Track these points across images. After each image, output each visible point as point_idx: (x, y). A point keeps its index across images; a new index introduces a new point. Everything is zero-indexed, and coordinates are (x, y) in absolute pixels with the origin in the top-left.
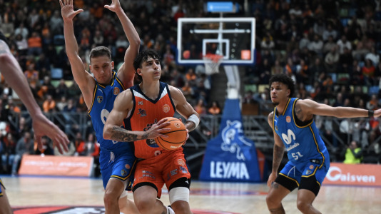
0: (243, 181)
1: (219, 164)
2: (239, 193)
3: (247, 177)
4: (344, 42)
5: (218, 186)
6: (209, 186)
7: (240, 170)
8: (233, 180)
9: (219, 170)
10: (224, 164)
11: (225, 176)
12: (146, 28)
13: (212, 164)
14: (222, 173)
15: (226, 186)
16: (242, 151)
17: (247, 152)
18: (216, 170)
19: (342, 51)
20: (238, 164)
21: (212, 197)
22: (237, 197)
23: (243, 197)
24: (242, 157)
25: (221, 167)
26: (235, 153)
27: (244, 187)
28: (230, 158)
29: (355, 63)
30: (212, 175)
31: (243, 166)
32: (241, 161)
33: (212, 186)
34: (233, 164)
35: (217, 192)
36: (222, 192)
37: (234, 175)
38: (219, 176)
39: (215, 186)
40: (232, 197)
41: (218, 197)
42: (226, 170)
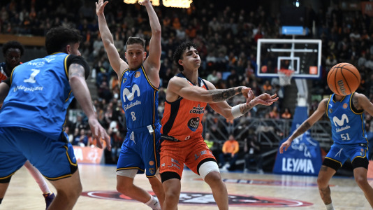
0: (309, 174)
1: (289, 160)
2: (306, 185)
3: (313, 171)
5: (288, 178)
6: (281, 178)
7: (307, 165)
8: (301, 173)
9: (289, 165)
10: (294, 160)
11: (294, 170)
13: (284, 160)
14: (292, 168)
15: (295, 178)
16: (308, 150)
17: (313, 151)
18: (286, 165)
20: (305, 161)
21: (283, 187)
22: (304, 188)
23: (309, 188)
24: (309, 154)
25: (291, 162)
26: (303, 152)
27: (310, 180)
28: (298, 155)
30: (284, 169)
31: (310, 162)
32: (308, 158)
33: (283, 178)
34: (301, 160)
35: (288, 183)
36: (292, 184)
37: (301, 169)
38: (289, 170)
39: (286, 178)
40: (300, 188)
41: (288, 187)
42: (295, 165)
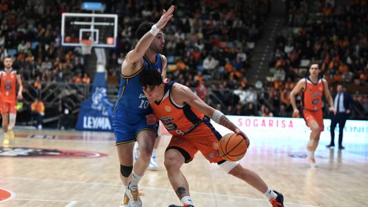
0: (107, 130)
1: (89, 118)
2: (104, 139)
3: (110, 128)
4: (180, 34)
5: (89, 134)
6: (82, 134)
7: (104, 123)
8: (99, 130)
9: (89, 123)
10: (93, 119)
11: (94, 127)
12: (38, 20)
13: (85, 118)
14: (92, 125)
15: (95, 134)
16: (106, 110)
17: (110, 110)
18: (87, 122)
19: (178, 41)
20: (103, 119)
21: (84, 141)
22: (102, 142)
23: (107, 142)
24: (106, 113)
25: (92, 120)
26: (101, 111)
27: (107, 135)
28: (98, 114)
29: (186, 49)
30: (85, 126)
31: (107, 120)
32: (105, 116)
33: (85, 134)
34: (100, 119)
35: (88, 138)
36: (92, 138)
37: (100, 126)
38: (89, 127)
39: (87, 134)
40: (98, 142)
41: (89, 142)
42: (95, 122)
